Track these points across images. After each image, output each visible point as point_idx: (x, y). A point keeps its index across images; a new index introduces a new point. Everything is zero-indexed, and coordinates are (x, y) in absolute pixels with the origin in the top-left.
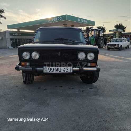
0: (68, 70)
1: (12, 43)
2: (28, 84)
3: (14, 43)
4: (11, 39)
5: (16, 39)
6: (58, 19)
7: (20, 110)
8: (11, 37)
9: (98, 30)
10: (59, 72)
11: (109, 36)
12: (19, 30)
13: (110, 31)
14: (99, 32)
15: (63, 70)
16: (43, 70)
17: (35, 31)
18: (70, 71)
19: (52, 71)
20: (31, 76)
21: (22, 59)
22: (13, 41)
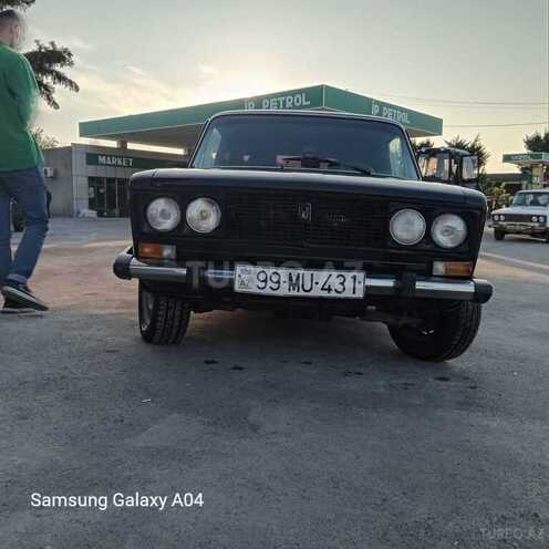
0: (342, 284)
1: (92, 196)
2: (159, 343)
3: (103, 194)
4: (91, 179)
5: (110, 180)
6: (289, 104)
7: (127, 441)
8: (93, 171)
9: (458, 153)
10: (302, 293)
11: (498, 185)
12: (123, 144)
13: (507, 158)
14: (461, 162)
15: (320, 286)
16: (232, 282)
17: (189, 150)
18: (354, 293)
19: (275, 286)
20: (178, 308)
21: (145, 230)
22: (98, 188)
